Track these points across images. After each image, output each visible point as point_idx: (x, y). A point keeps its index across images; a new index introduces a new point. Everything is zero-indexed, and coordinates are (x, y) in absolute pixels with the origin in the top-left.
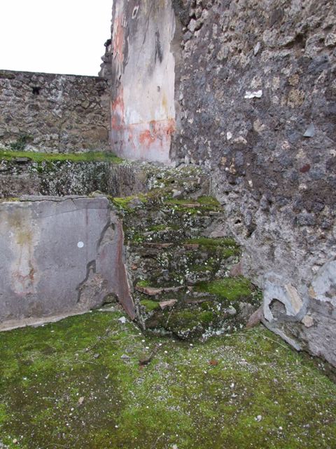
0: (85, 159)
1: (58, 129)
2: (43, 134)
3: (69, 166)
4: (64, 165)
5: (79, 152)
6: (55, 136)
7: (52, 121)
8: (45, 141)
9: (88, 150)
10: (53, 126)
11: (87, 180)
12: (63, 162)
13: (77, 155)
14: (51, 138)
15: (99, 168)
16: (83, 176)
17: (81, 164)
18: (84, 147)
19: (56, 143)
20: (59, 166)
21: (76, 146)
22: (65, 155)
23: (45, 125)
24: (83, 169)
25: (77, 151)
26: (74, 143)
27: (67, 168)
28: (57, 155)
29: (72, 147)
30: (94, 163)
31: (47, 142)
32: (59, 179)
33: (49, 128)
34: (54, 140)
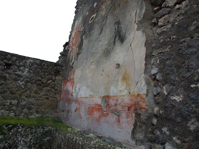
0: (36, 123)
1: (19, 97)
2: (5, 99)
3: (20, 130)
4: (15, 129)
5: (32, 117)
6: (15, 102)
7: (14, 90)
8: (4, 105)
9: (40, 115)
10: (15, 94)
11: (33, 144)
12: (14, 126)
13: (29, 119)
14: (11, 103)
15: (47, 132)
16: (30, 140)
17: (31, 128)
18: (37, 112)
19: (14, 108)
20: (10, 130)
21: (31, 111)
22: (19, 119)
23: (8, 92)
24: (32, 133)
25: (31, 115)
26: (30, 109)
27: (17, 132)
28: (12, 118)
29: (27, 112)
30: (43, 128)
31: (6, 106)
32: (6, 143)
33: (11, 95)
34: (13, 105)
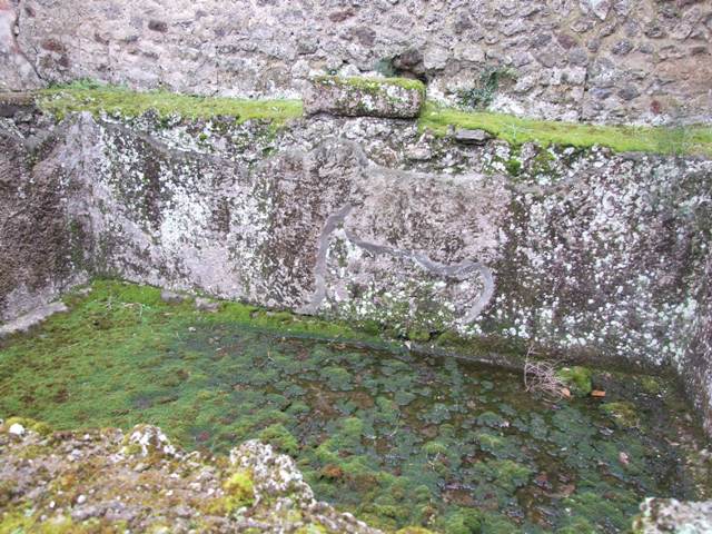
0: (652, 146)
1: (589, 55)
2: (545, 66)
3: (597, 165)
4: (584, 161)
5: (637, 124)
6: (576, 74)
7: (572, 30)
8: (545, 86)
9: (667, 119)
10: (575, 44)
11: (643, 213)
12: (580, 152)
13: (628, 133)
14: (564, 78)
15: (693, 179)
16: (634, 199)
17: (636, 163)
18: (656, 108)
19: (575, 94)
20: (568, 162)
21: (632, 104)
22: (592, 131)
23: (555, 40)
24: (638, 179)
25: (632, 119)
26: (627, 96)
27: (590, 170)
28: (571, 128)
29: (619, 106)
30: (680, 163)
31: (550, 90)
32: (560, 199)
33: (562, 51)
34: (573, 84)
